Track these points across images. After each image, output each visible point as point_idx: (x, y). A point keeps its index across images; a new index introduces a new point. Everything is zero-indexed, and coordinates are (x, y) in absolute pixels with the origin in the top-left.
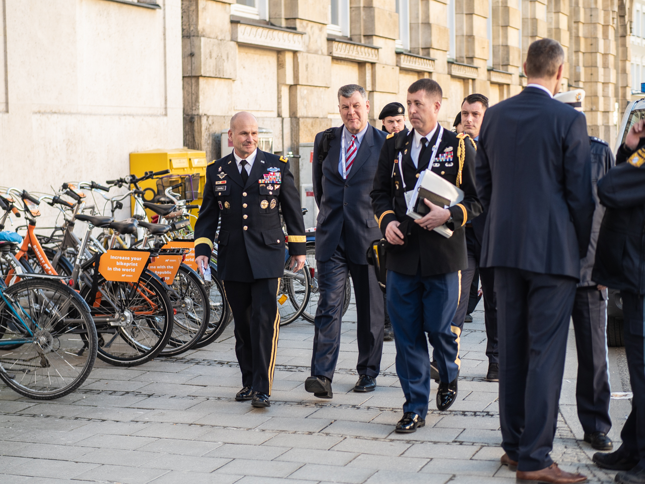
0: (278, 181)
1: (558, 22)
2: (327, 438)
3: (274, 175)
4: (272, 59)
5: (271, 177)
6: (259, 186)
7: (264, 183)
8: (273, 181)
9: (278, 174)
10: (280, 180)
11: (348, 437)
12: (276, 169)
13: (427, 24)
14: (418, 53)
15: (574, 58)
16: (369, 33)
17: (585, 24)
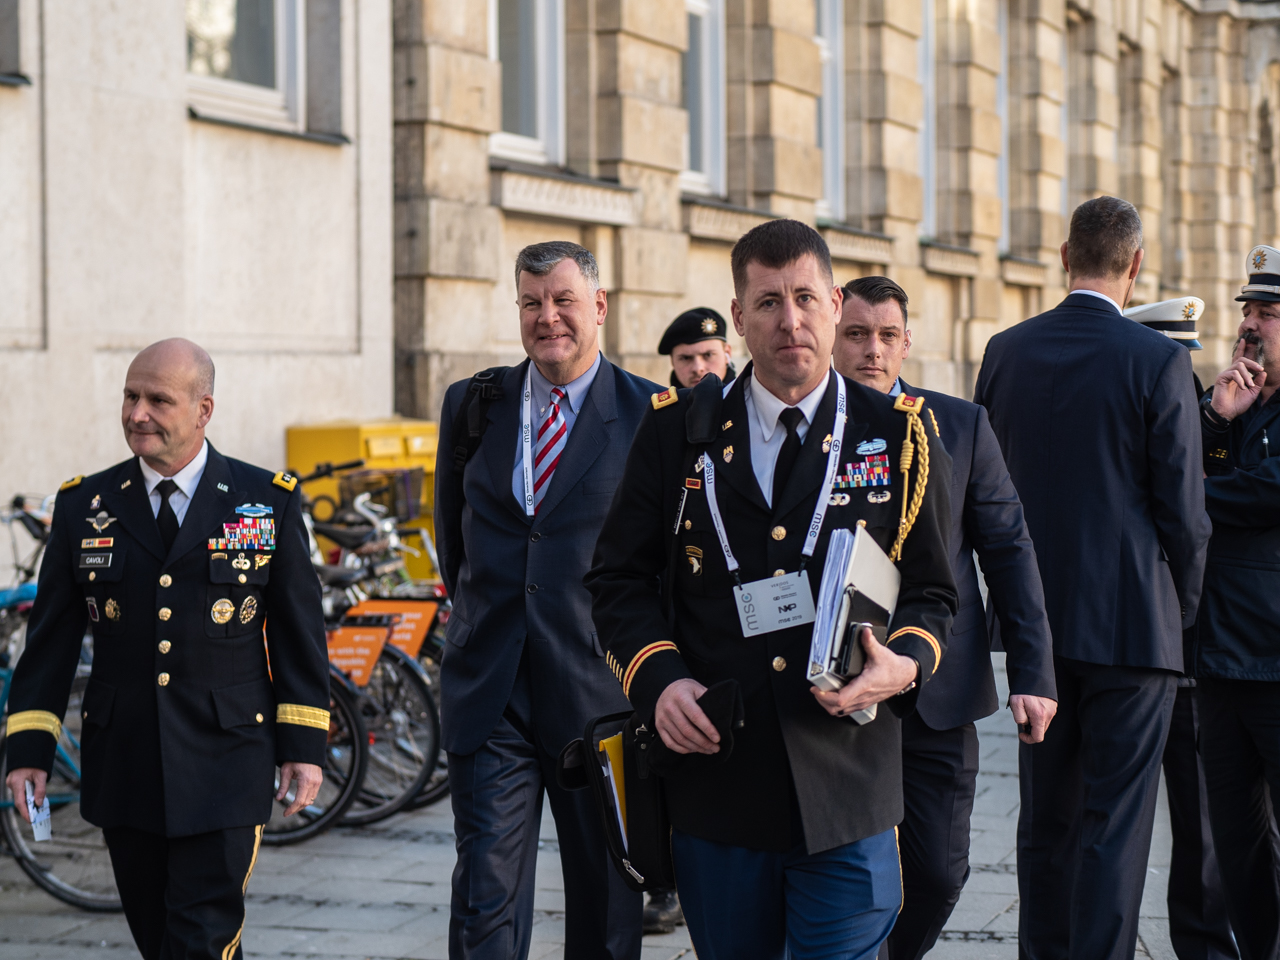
0: (267, 544)
1: (1138, 163)
3: (254, 525)
5: (245, 531)
6: (209, 556)
7: (225, 550)
8: (251, 545)
9: (267, 525)
10: (272, 542)
12: (263, 509)
13: (879, 171)
14: (860, 226)
15: (1170, 232)
16: (764, 188)
17: (1192, 166)
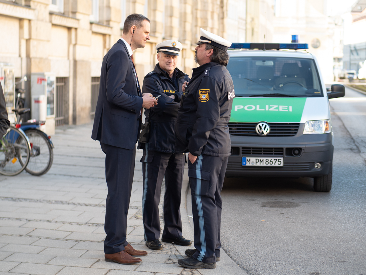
1: (185, 9)
2: (30, 238)
4: (16, 23)
11: (42, 238)
13: (109, 7)
14: (103, 23)
15: (194, 29)
16: (74, 11)
17: (201, 10)
